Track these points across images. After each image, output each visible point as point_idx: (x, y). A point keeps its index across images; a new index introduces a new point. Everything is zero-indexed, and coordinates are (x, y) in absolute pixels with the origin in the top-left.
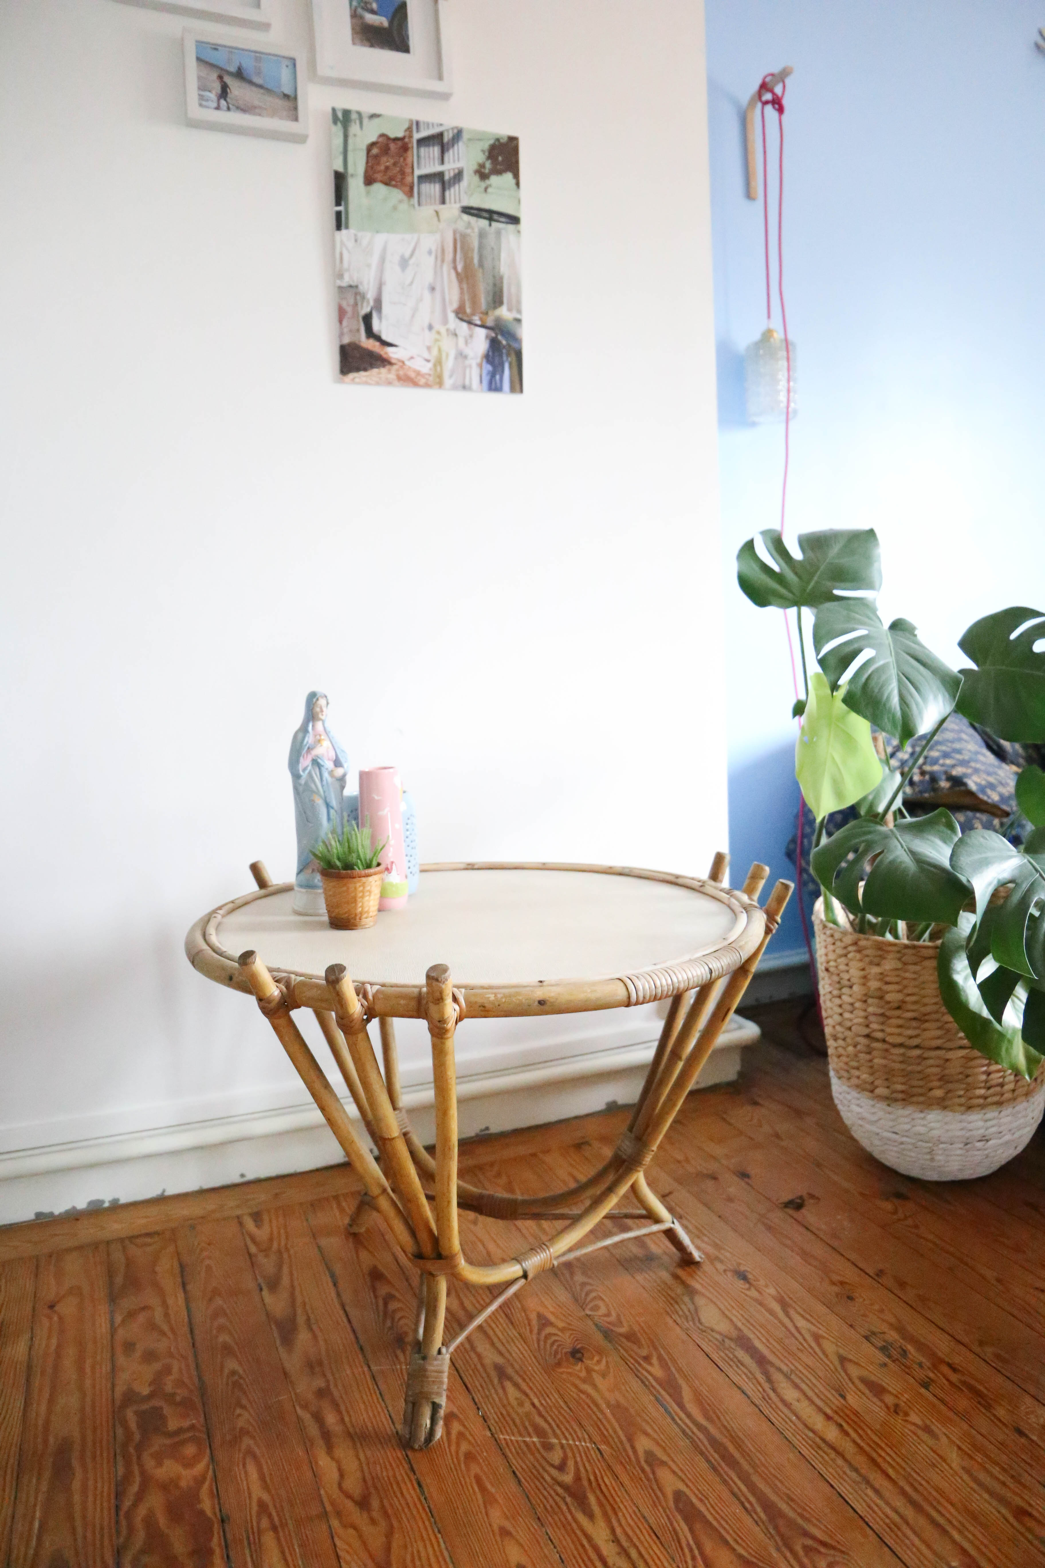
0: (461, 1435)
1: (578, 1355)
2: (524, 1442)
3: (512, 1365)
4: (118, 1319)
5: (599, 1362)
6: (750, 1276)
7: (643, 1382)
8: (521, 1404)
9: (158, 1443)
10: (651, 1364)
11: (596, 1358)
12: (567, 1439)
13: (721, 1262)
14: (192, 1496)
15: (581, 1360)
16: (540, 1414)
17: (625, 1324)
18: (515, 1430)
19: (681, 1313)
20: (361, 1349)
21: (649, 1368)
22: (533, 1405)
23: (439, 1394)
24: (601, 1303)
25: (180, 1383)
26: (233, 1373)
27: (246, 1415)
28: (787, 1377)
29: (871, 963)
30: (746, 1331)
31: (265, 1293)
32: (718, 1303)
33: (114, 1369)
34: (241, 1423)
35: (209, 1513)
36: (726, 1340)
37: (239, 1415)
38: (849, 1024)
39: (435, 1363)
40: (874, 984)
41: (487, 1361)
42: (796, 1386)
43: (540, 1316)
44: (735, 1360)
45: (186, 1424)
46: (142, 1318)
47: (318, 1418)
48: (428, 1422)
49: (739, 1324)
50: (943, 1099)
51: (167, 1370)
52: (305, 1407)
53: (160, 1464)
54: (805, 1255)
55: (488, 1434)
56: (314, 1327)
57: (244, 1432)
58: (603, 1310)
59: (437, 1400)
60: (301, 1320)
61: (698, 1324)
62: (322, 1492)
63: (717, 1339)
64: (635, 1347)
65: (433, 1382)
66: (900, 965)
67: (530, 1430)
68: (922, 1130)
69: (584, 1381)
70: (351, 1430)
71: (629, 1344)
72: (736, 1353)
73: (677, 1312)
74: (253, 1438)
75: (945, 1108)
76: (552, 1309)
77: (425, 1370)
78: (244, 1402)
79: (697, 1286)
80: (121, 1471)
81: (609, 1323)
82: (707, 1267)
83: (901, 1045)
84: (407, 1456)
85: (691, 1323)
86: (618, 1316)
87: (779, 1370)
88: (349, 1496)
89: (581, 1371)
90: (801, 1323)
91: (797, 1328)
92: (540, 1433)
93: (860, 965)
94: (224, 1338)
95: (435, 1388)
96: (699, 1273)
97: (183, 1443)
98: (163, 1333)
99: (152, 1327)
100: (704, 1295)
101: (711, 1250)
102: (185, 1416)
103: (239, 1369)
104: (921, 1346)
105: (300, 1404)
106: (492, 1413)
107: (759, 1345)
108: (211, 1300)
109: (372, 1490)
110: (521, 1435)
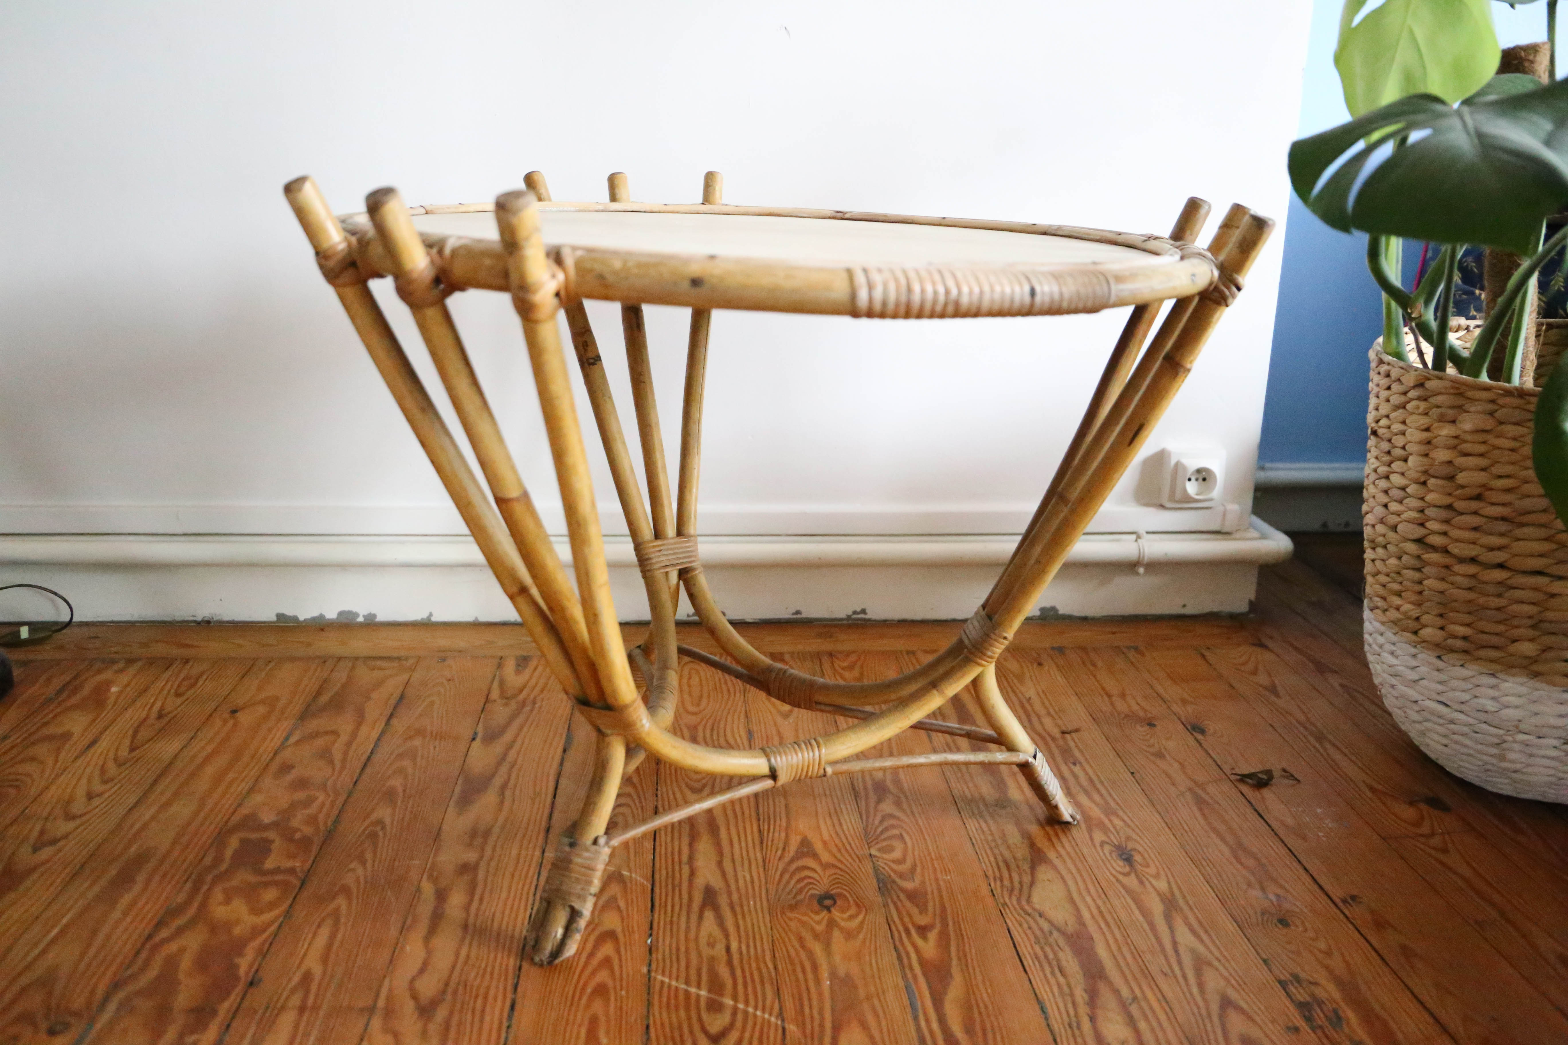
0: (607, 962)
1: (828, 902)
2: (687, 992)
3: (729, 894)
4: (295, 738)
5: (852, 917)
6: (1137, 858)
7: (899, 958)
8: (711, 945)
9: (242, 878)
10: (924, 938)
11: (851, 912)
12: (747, 1003)
13: (1105, 831)
14: (239, 947)
15: (828, 909)
16: (730, 963)
17: (918, 880)
18: (683, 975)
19: (1006, 882)
20: (548, 830)
21: (919, 942)
22: (728, 949)
23: (582, 898)
24: (898, 845)
25: (312, 820)
26: (380, 822)
27: (360, 871)
28: (1124, 1006)
29: (1442, 419)
30: (1092, 928)
31: (477, 744)
32: (1070, 883)
33: (251, 790)
34: (349, 880)
35: (242, 971)
36: (1056, 934)
37: (353, 870)
38: (1393, 519)
39: (586, 854)
40: (1441, 455)
41: (700, 881)
42: (1131, 1022)
43: (805, 843)
44: (1054, 963)
45: (289, 864)
46: (320, 742)
47: (441, 896)
48: (560, 932)
49: (1087, 918)
50: (1534, 661)
51: (308, 802)
52: (434, 880)
53: (227, 901)
54: (1239, 850)
55: (645, 970)
56: (508, 793)
57: (345, 890)
58: (897, 854)
59: (577, 906)
60: (498, 781)
61: (1024, 903)
62: (386, 983)
63: (1041, 930)
64: (915, 911)
65: (577, 880)
66: (1489, 424)
67: (704, 978)
68: (1488, 705)
69: (816, 936)
70: (471, 920)
71: (908, 904)
72: (1061, 955)
73: (1001, 880)
74: (349, 899)
75: (1534, 675)
76: (826, 836)
77: (570, 862)
78: (369, 856)
79: (1051, 855)
80: (181, 898)
81: (895, 872)
82: (1079, 834)
83: (1473, 560)
84: (520, 968)
85: (1014, 899)
86: (914, 867)
87: (1117, 992)
88: (415, 997)
89: (819, 923)
90: (1185, 937)
91: (1175, 943)
92: (716, 986)
93: (1424, 421)
94: (397, 782)
95: (577, 888)
96: (1064, 840)
97: (266, 885)
98: (331, 762)
99: (325, 755)
100: (1055, 868)
101: (1096, 813)
102: (291, 856)
103: (388, 821)
104: (1369, 1017)
105: (430, 876)
106: (665, 943)
107: (1102, 952)
108: (410, 738)
109: (449, 997)
110: (687, 983)
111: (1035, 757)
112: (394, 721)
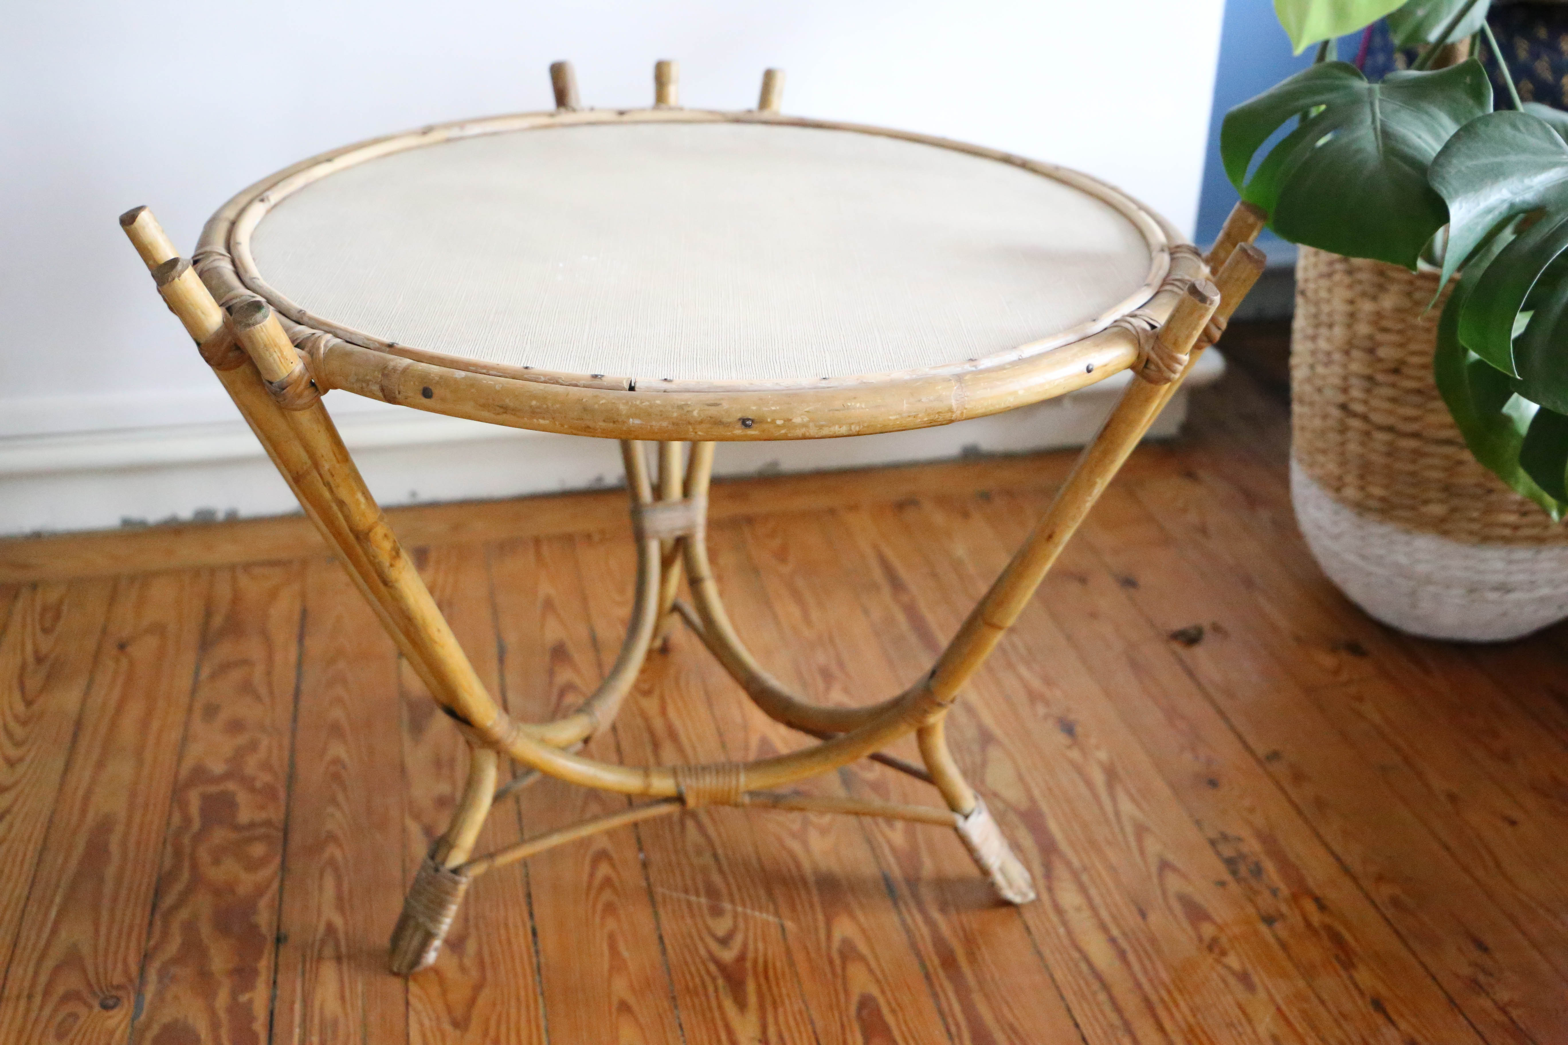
0: (607, 880)
4: (205, 672)
6: (1078, 730)
8: (699, 854)
9: (220, 835)
13: (1047, 703)
14: (249, 906)
16: (721, 871)
18: (680, 886)
21: (888, 831)
22: (715, 856)
25: (266, 766)
26: (336, 761)
27: (338, 815)
28: (1076, 876)
29: (1364, 294)
30: (1042, 804)
32: (1019, 760)
33: (185, 739)
34: (330, 825)
35: (264, 930)
36: (1010, 813)
37: (331, 815)
38: (1319, 383)
40: (1363, 329)
42: (1083, 889)
43: (764, 741)
45: (262, 816)
46: (236, 675)
49: (1036, 793)
50: (1443, 520)
51: (253, 746)
52: (417, 817)
53: (216, 862)
54: (1172, 714)
55: (644, 884)
57: (332, 837)
61: (978, 784)
63: (996, 809)
66: (1407, 303)
67: (701, 886)
68: (1403, 560)
69: (794, 835)
72: (1017, 832)
74: (340, 846)
75: (1445, 533)
78: (341, 799)
79: (999, 732)
80: (168, 863)
82: (1023, 709)
83: (1390, 429)
87: (1068, 864)
90: (1125, 806)
91: (1116, 812)
92: (713, 892)
93: (1348, 294)
94: (337, 713)
97: (250, 840)
98: (258, 698)
99: (247, 688)
100: (1003, 748)
101: (1036, 684)
102: (262, 808)
103: (344, 757)
104: (1286, 866)
106: (656, 857)
107: (1053, 826)
108: (331, 663)
109: (472, 931)
110: (686, 891)
112: (307, 643)
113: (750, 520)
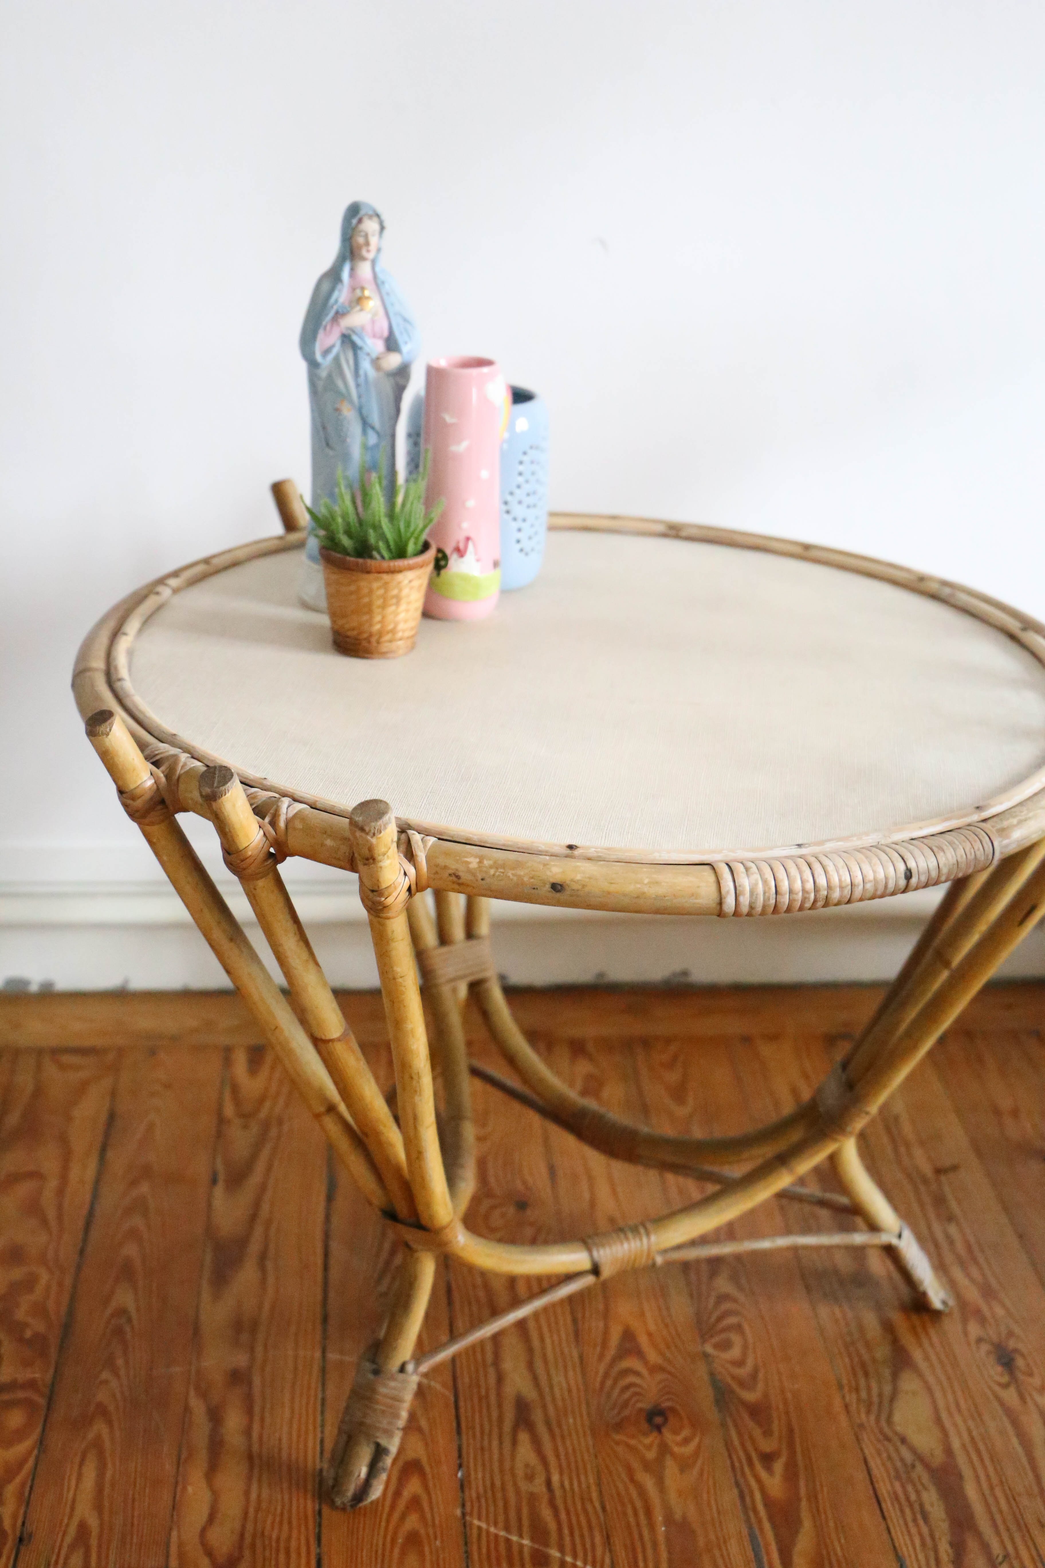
0: (415, 1502)
1: (658, 1420)
2: (508, 1541)
3: (544, 1407)
5: (686, 1441)
6: (1020, 1362)
7: (742, 1496)
8: (530, 1478)
10: (769, 1469)
11: (686, 1433)
12: (575, 1557)
13: (983, 1321)
15: (658, 1428)
16: (552, 1502)
17: (760, 1386)
18: (501, 1518)
19: (864, 1394)
20: (325, 1319)
21: (763, 1474)
22: (549, 1483)
23: (389, 1434)
24: (736, 1338)
25: (40, 1310)
26: (122, 1312)
27: (114, 1383)
30: (961, 1460)
31: (219, 1191)
32: (938, 1395)
34: (102, 1396)
36: (919, 1468)
37: (106, 1382)
39: (392, 1384)
41: (509, 1390)
43: (628, 1335)
44: (917, 1507)
45: (27, 1374)
46: (24, 1189)
47: (215, 1416)
48: (364, 1471)
49: (956, 1444)
51: (29, 1283)
52: (203, 1395)
55: (458, 1512)
56: (269, 1265)
57: (102, 1411)
58: (735, 1352)
59: (383, 1442)
60: (254, 1247)
61: (883, 1423)
62: (174, 1536)
63: (902, 1460)
64: (757, 1432)
65: (383, 1412)
67: (526, 1522)
69: (647, 1466)
70: (255, 1448)
71: (751, 1424)
72: (925, 1496)
73: (857, 1390)
74: (110, 1423)
76: (652, 1327)
77: (374, 1390)
78: (120, 1362)
79: (917, 1355)
81: (733, 1377)
82: (952, 1327)
84: (320, 1513)
85: (872, 1418)
86: (756, 1371)
87: (985, 1547)
88: (209, 1553)
89: (649, 1447)
92: (539, 1533)
94: (131, 1250)
95: (384, 1424)
96: (932, 1332)
97: (9, 1405)
98: (45, 1222)
99: (33, 1208)
100: (921, 1375)
101: (973, 1295)
102: (27, 1363)
103: (131, 1307)
105: (197, 1388)
106: (478, 1478)
107: (971, 1491)
108: (134, 1183)
109: (247, 1553)
110: (507, 1529)
111: (900, 1236)
112: (110, 1154)
113: (646, 1043)
